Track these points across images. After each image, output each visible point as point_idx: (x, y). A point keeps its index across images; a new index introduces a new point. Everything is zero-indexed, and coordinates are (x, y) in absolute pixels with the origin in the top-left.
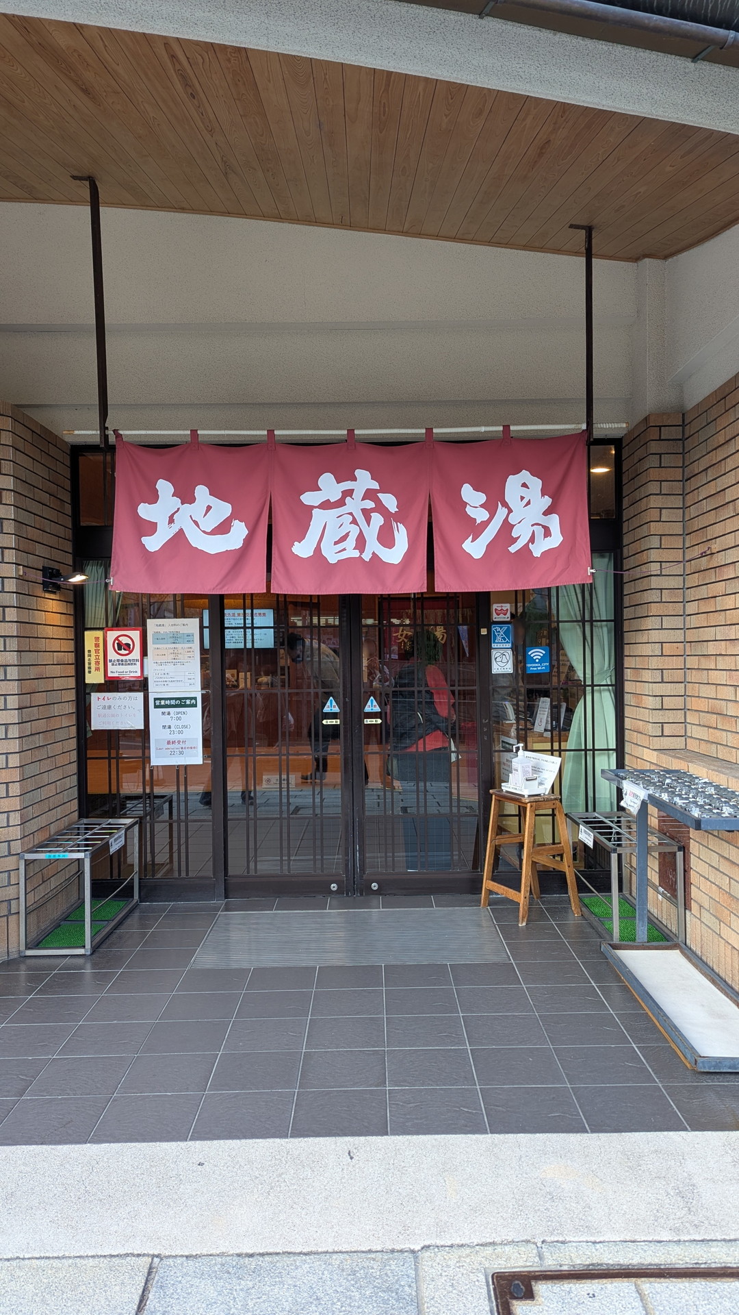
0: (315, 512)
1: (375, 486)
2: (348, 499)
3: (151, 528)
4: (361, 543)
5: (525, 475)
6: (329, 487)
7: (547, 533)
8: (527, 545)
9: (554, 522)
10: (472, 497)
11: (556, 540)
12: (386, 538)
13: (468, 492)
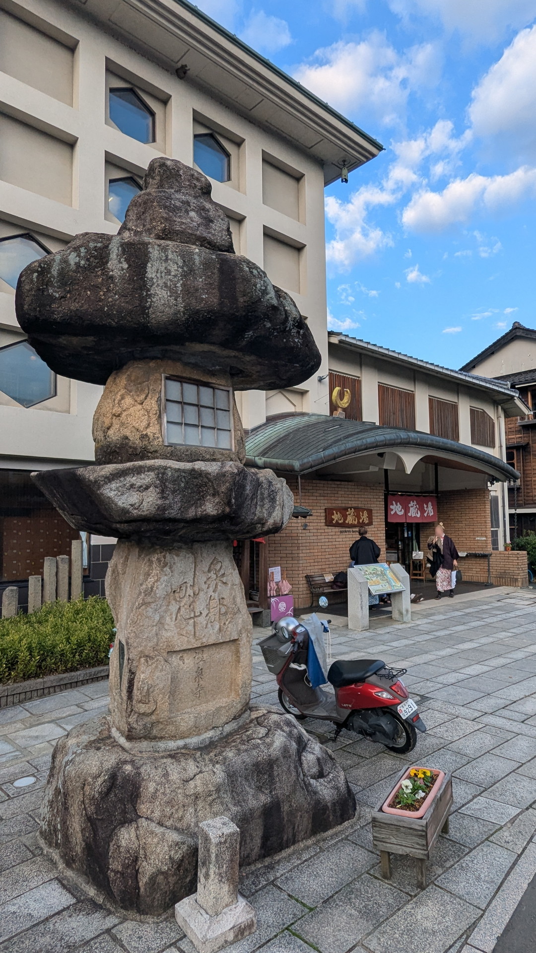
0: (410, 507)
1: (416, 503)
2: (413, 505)
3: (392, 510)
4: (415, 513)
5: (430, 502)
11: (432, 514)
12: (418, 513)
13: (425, 505)
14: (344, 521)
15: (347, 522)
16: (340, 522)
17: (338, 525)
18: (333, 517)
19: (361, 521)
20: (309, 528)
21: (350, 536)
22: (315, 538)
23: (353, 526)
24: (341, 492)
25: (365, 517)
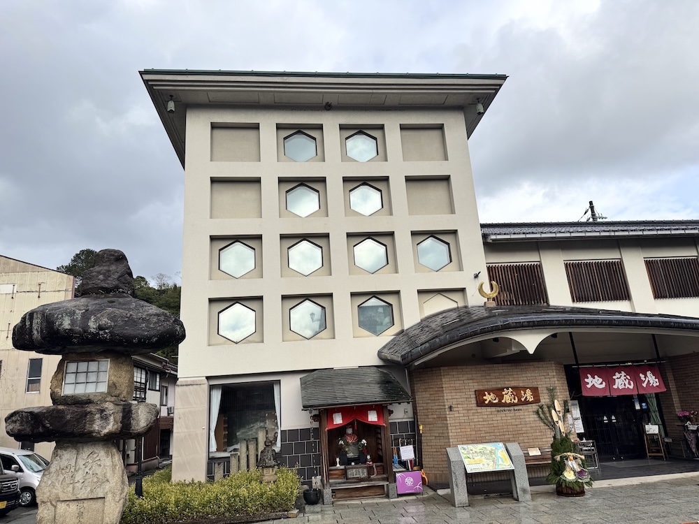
0: (616, 379)
1: (625, 374)
2: (621, 377)
3: (588, 383)
4: (625, 385)
5: (650, 372)
6: (617, 375)
7: (656, 382)
8: (653, 384)
9: (656, 380)
11: (658, 384)
12: (629, 384)
13: (641, 375)
14: (500, 401)
15: (503, 401)
16: (495, 402)
17: (491, 405)
18: (484, 397)
19: (523, 399)
20: (457, 409)
21: (511, 415)
22: (465, 418)
23: (514, 405)
24: (494, 374)
25: (529, 395)
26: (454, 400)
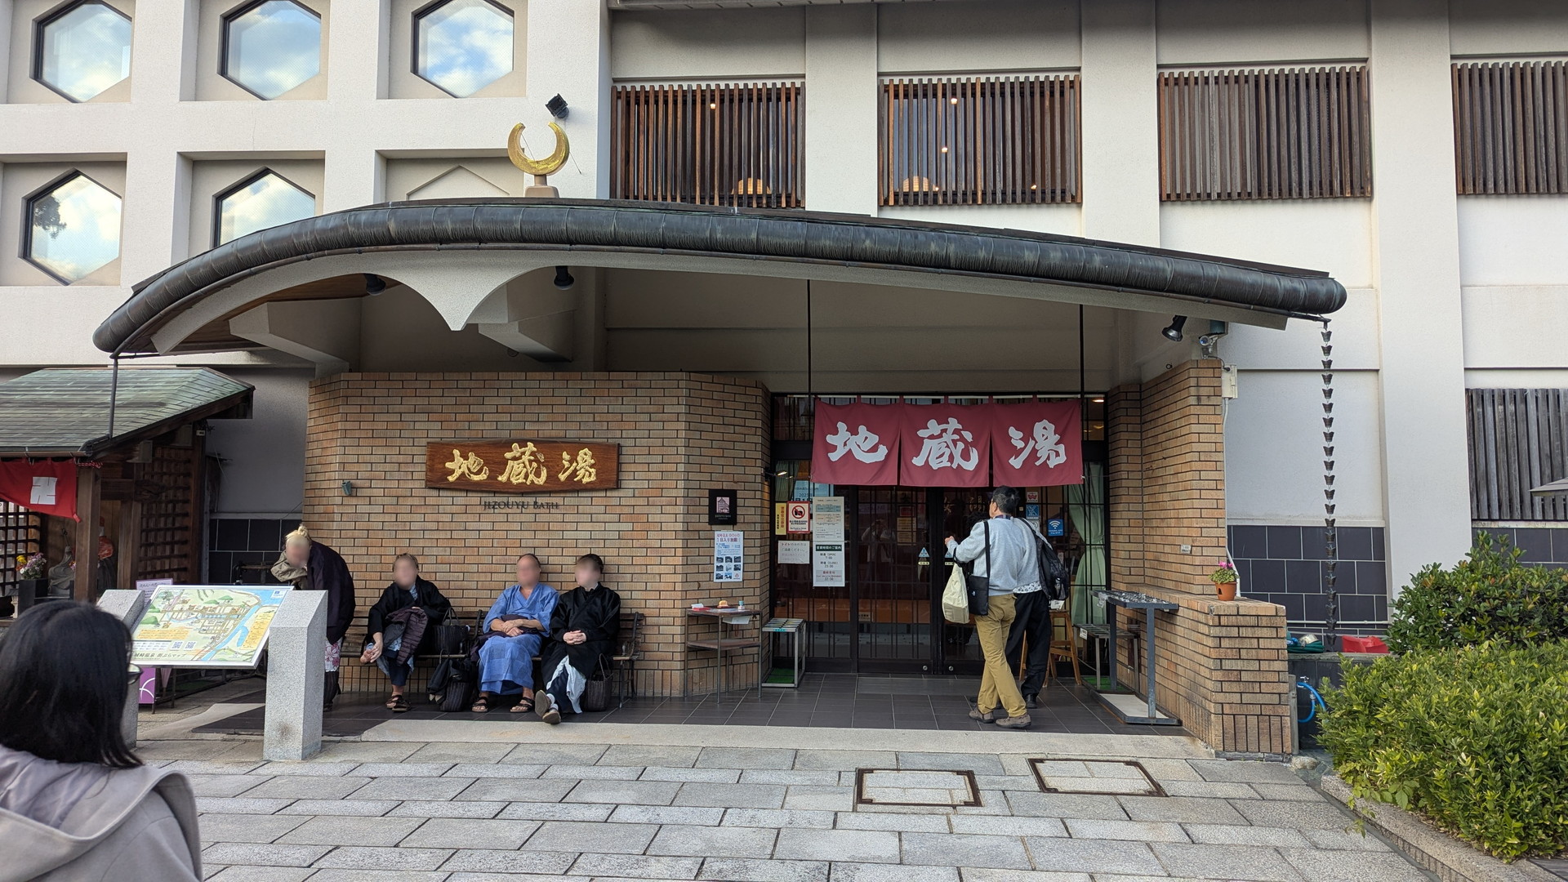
0: (925, 440)
1: (960, 427)
2: (944, 434)
3: (834, 448)
4: (951, 458)
5: (1045, 422)
6: (934, 427)
7: (1057, 454)
8: (1045, 461)
9: (1061, 448)
10: (1015, 435)
11: (1062, 459)
12: (966, 456)
13: (1012, 431)
14: (492, 477)
15: (502, 478)
16: (476, 478)
17: (466, 486)
18: (448, 465)
19: (562, 477)
20: (367, 492)
21: (523, 518)
22: (387, 518)
23: (533, 491)
24: (496, 401)
25: (584, 465)
26: (363, 467)
